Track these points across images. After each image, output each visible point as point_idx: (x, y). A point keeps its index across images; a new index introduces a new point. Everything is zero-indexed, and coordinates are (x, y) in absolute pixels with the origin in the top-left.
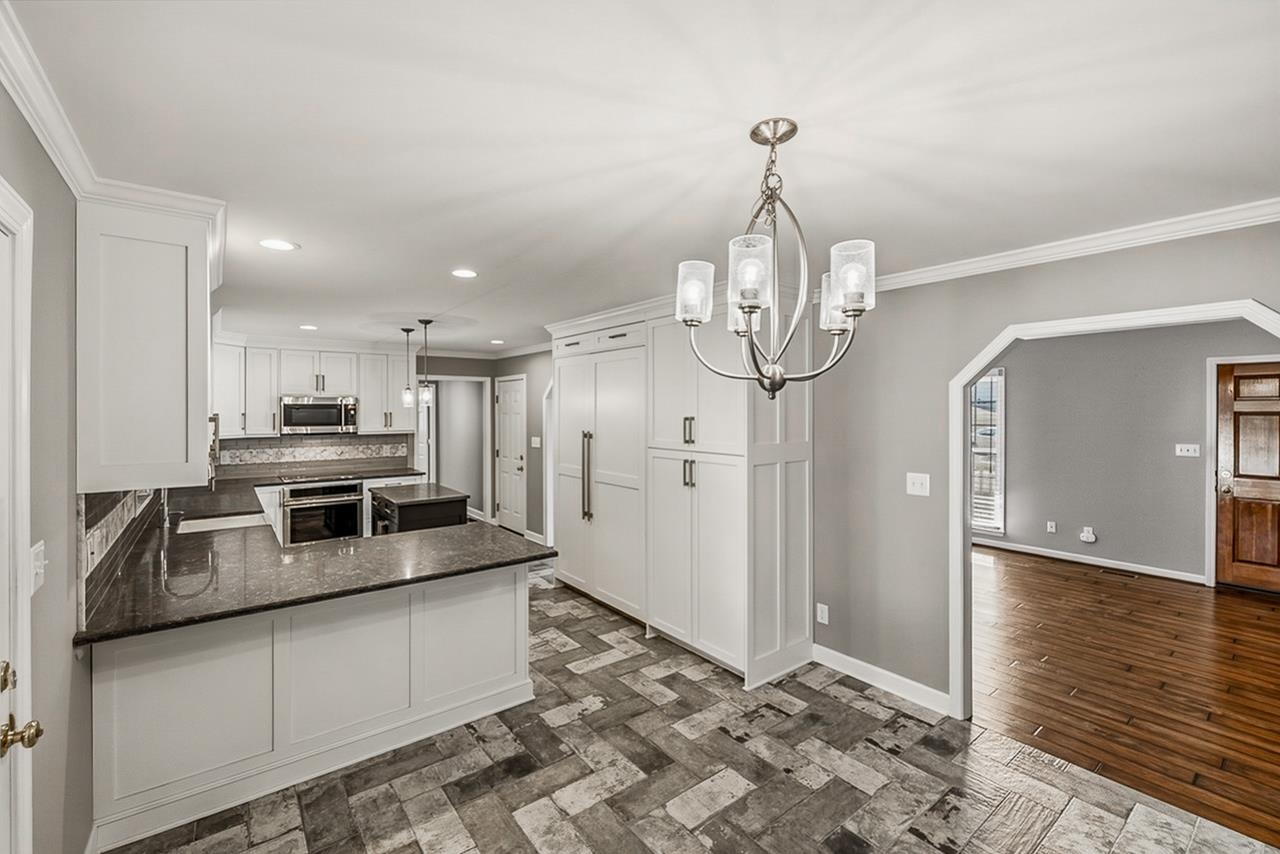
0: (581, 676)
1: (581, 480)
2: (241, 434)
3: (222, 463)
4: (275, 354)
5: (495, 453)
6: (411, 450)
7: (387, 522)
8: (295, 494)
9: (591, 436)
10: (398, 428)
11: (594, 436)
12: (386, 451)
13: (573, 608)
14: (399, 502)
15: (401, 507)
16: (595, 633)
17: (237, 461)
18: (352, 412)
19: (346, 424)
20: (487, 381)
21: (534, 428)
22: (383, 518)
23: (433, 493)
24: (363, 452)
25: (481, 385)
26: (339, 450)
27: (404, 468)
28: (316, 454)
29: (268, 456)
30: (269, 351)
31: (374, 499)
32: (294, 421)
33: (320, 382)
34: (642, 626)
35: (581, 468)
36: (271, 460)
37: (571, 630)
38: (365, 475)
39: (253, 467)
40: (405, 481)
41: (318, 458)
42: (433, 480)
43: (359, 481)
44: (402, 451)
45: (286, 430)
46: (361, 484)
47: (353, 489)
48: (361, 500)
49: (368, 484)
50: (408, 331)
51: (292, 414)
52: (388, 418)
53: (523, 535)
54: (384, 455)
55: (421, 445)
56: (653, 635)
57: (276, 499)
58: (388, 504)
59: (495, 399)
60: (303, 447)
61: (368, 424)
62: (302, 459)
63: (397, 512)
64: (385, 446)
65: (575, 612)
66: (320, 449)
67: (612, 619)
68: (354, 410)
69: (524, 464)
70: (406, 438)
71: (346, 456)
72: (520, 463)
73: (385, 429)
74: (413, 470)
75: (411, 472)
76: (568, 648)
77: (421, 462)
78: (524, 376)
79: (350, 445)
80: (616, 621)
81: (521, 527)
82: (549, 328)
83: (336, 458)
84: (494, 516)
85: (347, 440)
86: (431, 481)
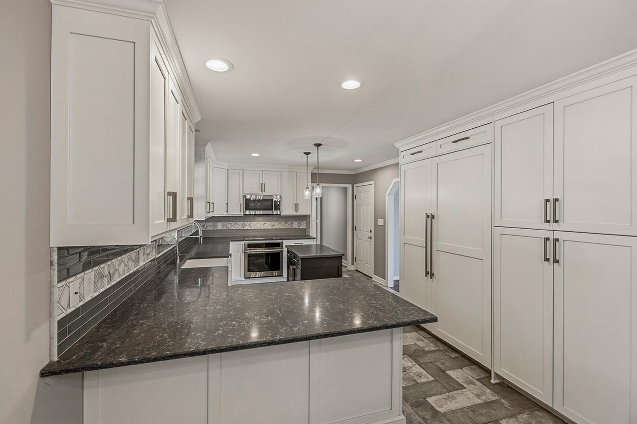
0: (444, 415)
1: (425, 249)
2: (225, 214)
3: (218, 229)
4: (241, 172)
5: (354, 228)
6: (308, 224)
7: (295, 267)
8: (250, 246)
9: (433, 217)
10: (302, 212)
11: (435, 217)
12: (295, 225)
13: (418, 340)
14: (302, 256)
15: (302, 259)
16: (442, 367)
17: (225, 228)
18: (278, 203)
19: (275, 210)
20: (350, 186)
21: (379, 214)
22: (293, 264)
23: (319, 251)
24: (284, 225)
25: (346, 188)
26: (272, 223)
27: (305, 235)
28: (260, 225)
29: (238, 226)
30: (238, 171)
31: (288, 252)
32: (250, 208)
33: (263, 187)
34: (488, 371)
35: (425, 240)
36: (240, 228)
37: (422, 361)
38: (284, 238)
39: (232, 231)
40: (305, 242)
41: (262, 228)
42: (319, 243)
43: (281, 241)
44: (303, 226)
45: (247, 212)
46: (282, 242)
47: (278, 245)
48: (282, 251)
49: (286, 243)
50: (307, 154)
51: (248, 204)
52: (296, 206)
53: (371, 278)
54: (295, 227)
55: (313, 223)
56: (498, 381)
57: (241, 248)
58: (295, 256)
59: (354, 197)
60: (255, 222)
61: (287, 210)
62: (254, 228)
63: (300, 261)
64: (294, 222)
65: (421, 344)
66: (262, 223)
67: (453, 356)
68: (279, 202)
69: (372, 235)
70: (305, 218)
71: (275, 227)
72: (369, 234)
73: (295, 213)
74: (309, 236)
75: (308, 237)
76: (423, 380)
77: (313, 232)
78: (373, 182)
79: (277, 221)
80: (456, 358)
81: (370, 272)
82: (397, 145)
83: (270, 228)
84: (353, 264)
85: (276, 218)
86: (318, 243)
